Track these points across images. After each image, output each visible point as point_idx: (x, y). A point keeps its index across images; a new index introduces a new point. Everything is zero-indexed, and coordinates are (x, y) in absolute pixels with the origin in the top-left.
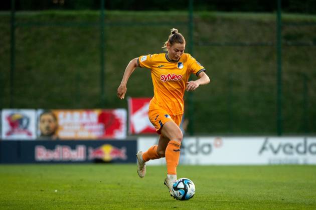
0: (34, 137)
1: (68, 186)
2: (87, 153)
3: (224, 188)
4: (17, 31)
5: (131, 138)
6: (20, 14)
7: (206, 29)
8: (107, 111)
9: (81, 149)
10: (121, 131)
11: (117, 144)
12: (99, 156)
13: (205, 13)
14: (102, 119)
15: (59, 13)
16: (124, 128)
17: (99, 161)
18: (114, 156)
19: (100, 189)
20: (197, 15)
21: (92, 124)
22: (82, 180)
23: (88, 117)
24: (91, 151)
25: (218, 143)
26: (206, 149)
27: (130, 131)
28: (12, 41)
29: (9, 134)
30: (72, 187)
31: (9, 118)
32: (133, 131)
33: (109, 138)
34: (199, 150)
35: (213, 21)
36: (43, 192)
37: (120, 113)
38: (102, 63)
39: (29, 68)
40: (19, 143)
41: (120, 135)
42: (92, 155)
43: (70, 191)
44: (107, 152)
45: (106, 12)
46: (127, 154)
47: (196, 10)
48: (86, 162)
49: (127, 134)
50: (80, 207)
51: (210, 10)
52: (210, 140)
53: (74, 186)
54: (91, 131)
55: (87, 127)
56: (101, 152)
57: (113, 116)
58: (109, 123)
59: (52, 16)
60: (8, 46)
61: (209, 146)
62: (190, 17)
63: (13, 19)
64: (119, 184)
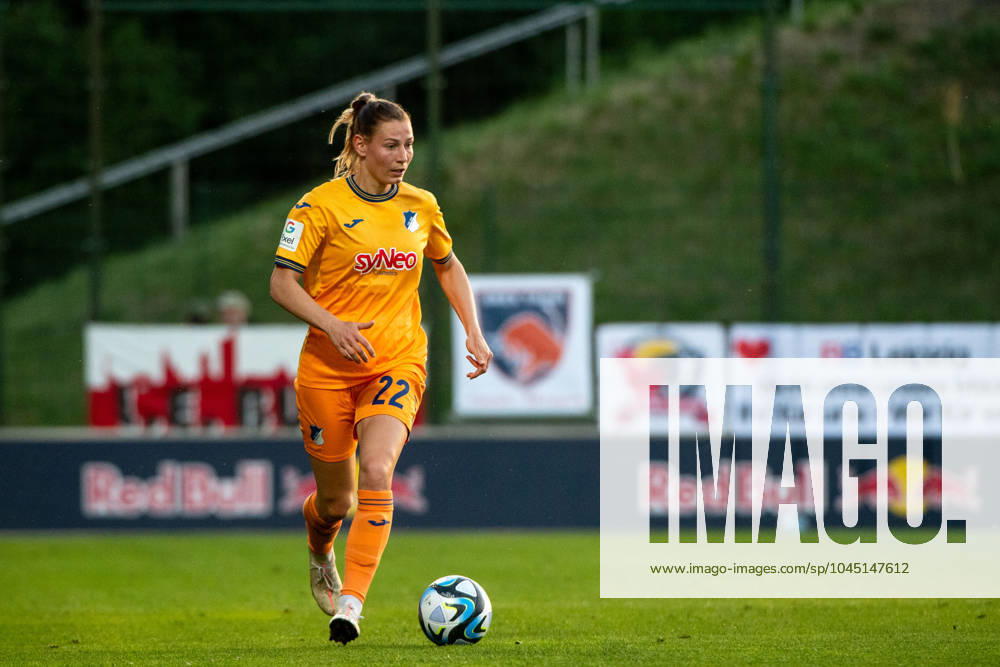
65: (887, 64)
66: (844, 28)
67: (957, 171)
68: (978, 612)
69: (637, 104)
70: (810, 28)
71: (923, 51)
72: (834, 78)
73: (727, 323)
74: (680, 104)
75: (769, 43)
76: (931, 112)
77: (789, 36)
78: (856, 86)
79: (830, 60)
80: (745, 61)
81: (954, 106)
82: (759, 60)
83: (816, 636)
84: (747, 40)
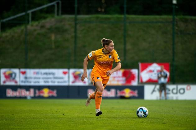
0: (87, 84)
1: (106, 111)
2: (116, 93)
3: (192, 113)
4: (78, 26)
5: (141, 85)
6: (80, 17)
7: (182, 25)
8: (127, 70)
9: (113, 91)
10: (135, 81)
11: (133, 88)
12: (123, 95)
13: (182, 17)
14: (124, 74)
15: (101, 16)
16: (136, 79)
17: (123, 98)
18: (131, 95)
19: (123, 113)
20: (177, 18)
21: (119, 77)
22: (113, 108)
23: (117, 74)
24: (118, 92)
25: (189, 88)
26: (182, 91)
27: (140, 81)
28: (75, 32)
29: (73, 82)
30: (108, 112)
31: (74, 74)
32: (142, 81)
33: (128, 85)
34: (178, 92)
35: (186, 21)
36: (92, 114)
37: (135, 71)
38: (125, 44)
39: (84, 46)
40: (79, 87)
41: (135, 83)
42: (119, 94)
43: (106, 114)
44: (127, 93)
45: (127, 16)
46: (138, 93)
47: (176, 15)
48: (116, 98)
49: (138, 83)
50: (112, 122)
51: (184, 15)
52: (184, 86)
53: (109, 111)
54: (118, 81)
55: (117, 79)
56: (124, 93)
57: (131, 73)
58: (128, 76)
59: (97, 18)
60: (73, 34)
61: (184, 89)
62: (174, 19)
63: (76, 19)
64: (133, 110)
65: (43, 31)
66: (37, 26)
67: (53, 46)
68: (56, 111)
69: (7, 36)
70: (32, 26)
71: (49, 29)
72: (36, 33)
73: (19, 69)
74: (13, 36)
75: (26, 28)
76: (49, 38)
77: (29, 27)
78: (39, 34)
79: (35, 30)
80: (22, 31)
81: (53, 37)
82: (25, 30)
83: (32, 114)
84: (23, 27)
